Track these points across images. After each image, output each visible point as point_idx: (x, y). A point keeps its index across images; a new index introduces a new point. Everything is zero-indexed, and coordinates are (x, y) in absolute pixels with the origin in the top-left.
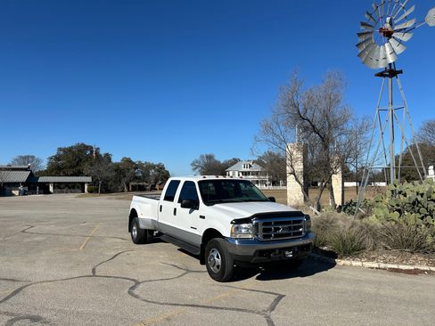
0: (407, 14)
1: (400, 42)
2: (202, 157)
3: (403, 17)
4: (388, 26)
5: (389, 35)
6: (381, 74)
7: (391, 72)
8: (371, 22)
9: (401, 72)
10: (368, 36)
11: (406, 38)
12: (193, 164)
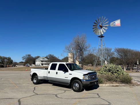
0: (107, 23)
1: (105, 29)
2: (26, 55)
3: (105, 23)
4: (101, 25)
5: (101, 27)
6: (99, 37)
7: (102, 36)
8: (97, 23)
9: (104, 37)
10: (96, 27)
11: (106, 29)
12: (23, 58)
